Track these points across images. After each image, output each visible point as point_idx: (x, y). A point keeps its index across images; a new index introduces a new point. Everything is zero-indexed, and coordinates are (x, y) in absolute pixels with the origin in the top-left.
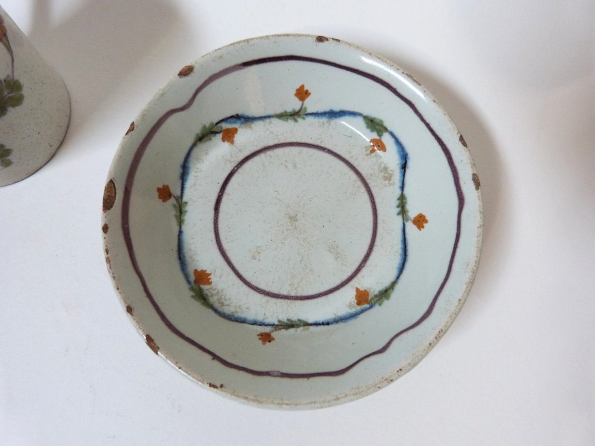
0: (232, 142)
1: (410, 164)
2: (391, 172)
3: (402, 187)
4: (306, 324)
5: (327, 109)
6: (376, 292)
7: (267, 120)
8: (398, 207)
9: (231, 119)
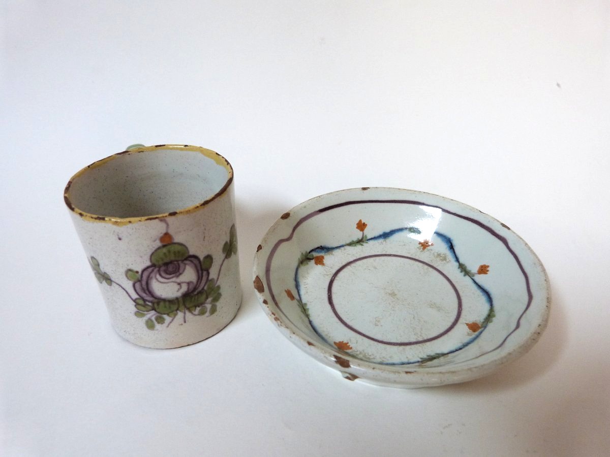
0: (323, 264)
1: (455, 243)
2: (443, 256)
3: (457, 260)
4: (443, 355)
5: (381, 233)
6: (482, 320)
7: (342, 248)
8: (461, 272)
9: (317, 250)
